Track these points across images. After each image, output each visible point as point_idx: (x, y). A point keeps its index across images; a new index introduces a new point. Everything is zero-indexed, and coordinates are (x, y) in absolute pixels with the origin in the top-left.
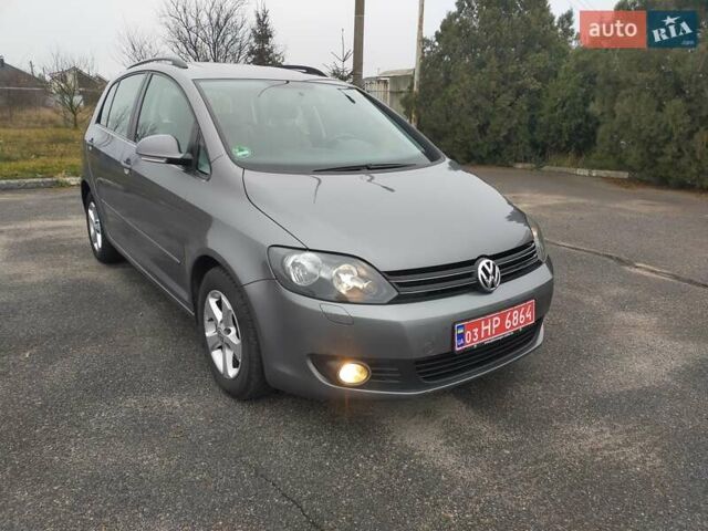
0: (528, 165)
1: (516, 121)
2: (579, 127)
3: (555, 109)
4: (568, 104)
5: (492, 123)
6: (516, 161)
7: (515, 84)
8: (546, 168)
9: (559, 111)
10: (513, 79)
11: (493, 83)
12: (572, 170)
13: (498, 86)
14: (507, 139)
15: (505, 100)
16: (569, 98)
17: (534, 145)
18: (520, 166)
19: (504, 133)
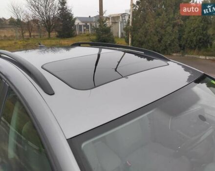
0: (178, 54)
1: (174, 37)
2: (200, 39)
3: (190, 32)
4: (196, 30)
5: (164, 38)
6: (173, 52)
7: (172, 22)
8: (186, 55)
9: (192, 33)
10: (172, 20)
11: (164, 22)
12: (197, 56)
13: (166, 23)
14: (170, 45)
15: (169, 29)
16: (196, 28)
17: (180, 46)
18: (175, 54)
19: (169, 42)
